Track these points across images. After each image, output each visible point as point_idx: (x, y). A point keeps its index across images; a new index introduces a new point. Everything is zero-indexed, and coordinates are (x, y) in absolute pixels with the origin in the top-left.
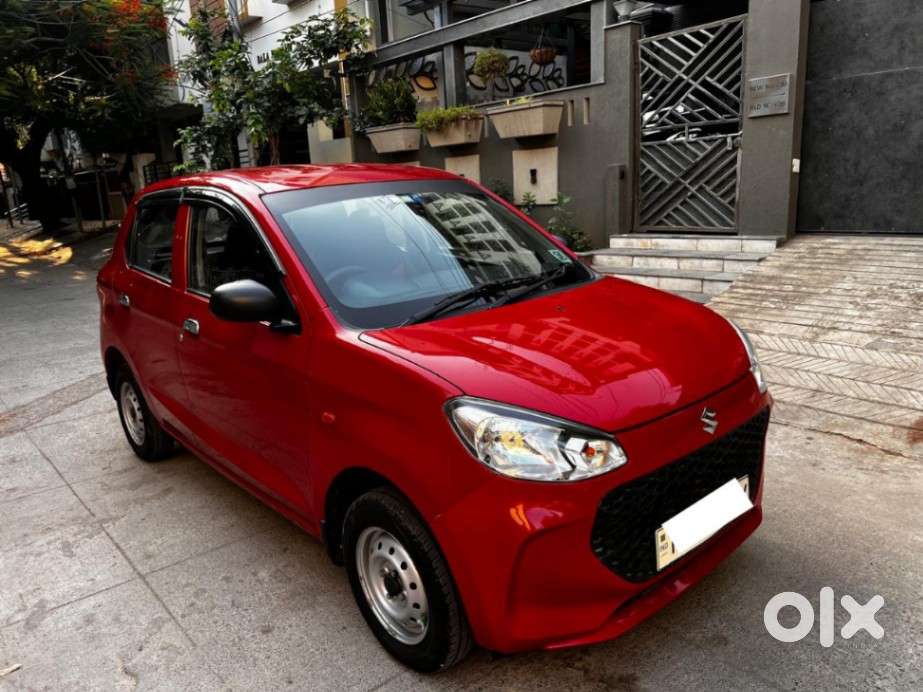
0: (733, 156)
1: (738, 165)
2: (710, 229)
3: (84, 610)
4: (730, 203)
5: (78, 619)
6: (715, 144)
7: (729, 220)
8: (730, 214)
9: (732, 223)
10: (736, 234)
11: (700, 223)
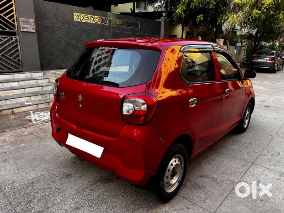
0: (16, 44)
1: (19, 47)
2: (11, 70)
3: (273, 167)
4: (17, 61)
5: (277, 167)
6: (6, 39)
7: (18, 67)
8: (19, 65)
9: (21, 68)
10: (23, 72)
11: (5, 69)
